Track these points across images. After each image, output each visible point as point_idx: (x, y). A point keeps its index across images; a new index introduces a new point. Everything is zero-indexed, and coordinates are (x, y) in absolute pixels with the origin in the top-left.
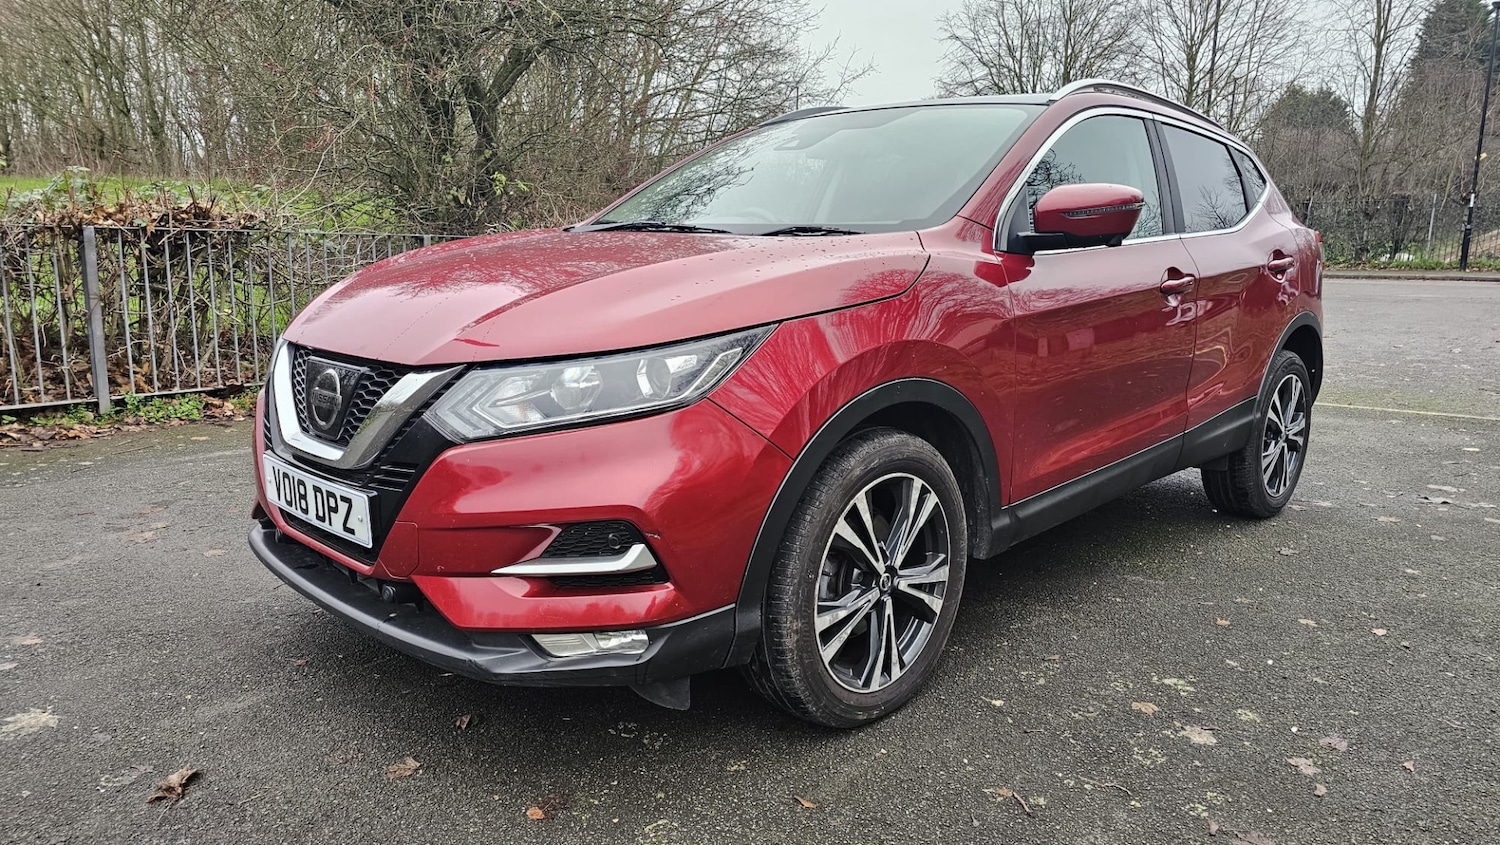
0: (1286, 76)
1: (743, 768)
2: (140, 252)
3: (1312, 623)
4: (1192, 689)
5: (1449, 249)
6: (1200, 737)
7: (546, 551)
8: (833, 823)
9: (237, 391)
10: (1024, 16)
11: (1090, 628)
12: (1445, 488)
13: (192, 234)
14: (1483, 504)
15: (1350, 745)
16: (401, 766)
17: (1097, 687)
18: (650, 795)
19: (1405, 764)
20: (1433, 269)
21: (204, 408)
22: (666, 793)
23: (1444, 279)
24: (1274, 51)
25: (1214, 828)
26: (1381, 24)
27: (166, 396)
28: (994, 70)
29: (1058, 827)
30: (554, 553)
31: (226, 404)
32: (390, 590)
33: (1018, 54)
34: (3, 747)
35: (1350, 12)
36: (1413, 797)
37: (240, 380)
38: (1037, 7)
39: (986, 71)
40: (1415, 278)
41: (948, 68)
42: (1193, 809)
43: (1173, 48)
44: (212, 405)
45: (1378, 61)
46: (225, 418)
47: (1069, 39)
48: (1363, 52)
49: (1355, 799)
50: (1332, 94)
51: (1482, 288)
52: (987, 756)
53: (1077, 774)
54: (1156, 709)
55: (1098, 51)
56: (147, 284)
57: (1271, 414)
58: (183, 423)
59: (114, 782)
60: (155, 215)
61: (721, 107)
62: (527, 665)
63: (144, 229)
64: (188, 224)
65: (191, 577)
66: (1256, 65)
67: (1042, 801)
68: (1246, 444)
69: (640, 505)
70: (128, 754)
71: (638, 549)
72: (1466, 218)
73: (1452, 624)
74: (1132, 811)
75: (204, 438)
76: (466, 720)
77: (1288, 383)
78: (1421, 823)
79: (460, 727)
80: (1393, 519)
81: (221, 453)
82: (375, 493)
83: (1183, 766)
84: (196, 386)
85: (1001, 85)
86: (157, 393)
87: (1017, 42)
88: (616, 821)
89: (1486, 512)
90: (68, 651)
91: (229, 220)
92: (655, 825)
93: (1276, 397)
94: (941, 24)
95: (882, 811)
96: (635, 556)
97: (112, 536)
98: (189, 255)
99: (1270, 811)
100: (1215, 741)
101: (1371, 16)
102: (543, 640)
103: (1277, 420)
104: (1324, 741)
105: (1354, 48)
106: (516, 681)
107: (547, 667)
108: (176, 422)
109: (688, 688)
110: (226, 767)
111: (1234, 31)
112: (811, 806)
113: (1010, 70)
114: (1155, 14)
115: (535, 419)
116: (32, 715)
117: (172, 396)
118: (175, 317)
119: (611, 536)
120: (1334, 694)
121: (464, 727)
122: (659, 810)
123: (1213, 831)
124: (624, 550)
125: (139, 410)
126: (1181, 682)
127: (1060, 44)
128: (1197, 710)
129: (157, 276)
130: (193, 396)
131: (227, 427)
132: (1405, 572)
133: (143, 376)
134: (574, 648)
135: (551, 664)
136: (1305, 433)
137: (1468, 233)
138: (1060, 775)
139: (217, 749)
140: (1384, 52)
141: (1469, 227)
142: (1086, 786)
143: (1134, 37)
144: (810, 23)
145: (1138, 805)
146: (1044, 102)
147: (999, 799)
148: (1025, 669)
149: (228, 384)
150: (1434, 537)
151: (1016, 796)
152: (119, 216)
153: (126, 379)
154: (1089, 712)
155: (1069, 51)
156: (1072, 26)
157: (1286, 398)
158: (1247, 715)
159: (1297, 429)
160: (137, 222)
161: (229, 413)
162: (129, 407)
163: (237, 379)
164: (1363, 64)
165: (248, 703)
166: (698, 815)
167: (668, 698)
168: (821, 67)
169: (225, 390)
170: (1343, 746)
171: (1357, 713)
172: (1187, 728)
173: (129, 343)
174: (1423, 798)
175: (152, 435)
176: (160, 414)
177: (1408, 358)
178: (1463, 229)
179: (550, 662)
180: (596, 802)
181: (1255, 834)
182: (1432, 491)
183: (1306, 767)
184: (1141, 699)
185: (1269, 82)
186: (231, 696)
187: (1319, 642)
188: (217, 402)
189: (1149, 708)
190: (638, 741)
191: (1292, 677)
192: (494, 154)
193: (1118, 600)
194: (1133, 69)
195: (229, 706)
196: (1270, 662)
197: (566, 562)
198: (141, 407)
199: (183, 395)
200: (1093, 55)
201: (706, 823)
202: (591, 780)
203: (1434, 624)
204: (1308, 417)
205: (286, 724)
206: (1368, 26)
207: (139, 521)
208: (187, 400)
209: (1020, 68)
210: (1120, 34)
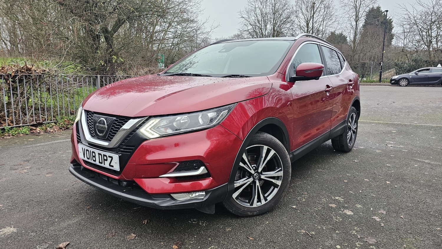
0: (333, 30)
1: (230, 230)
2: (9, 82)
3: (368, 180)
4: (343, 200)
5: (375, 77)
6: (349, 213)
7: (175, 170)
8: (260, 243)
9: (40, 124)
10: (262, 12)
11: (312, 184)
12: (390, 142)
13: (26, 76)
14: (401, 146)
15: (386, 212)
16: (130, 236)
17: (319, 201)
18: (207, 239)
19: (401, 216)
20: (373, 82)
21: (30, 130)
22: (211, 238)
23: (375, 85)
24: (329, 23)
25: (359, 237)
26: (357, 16)
27: (18, 127)
28: (254, 27)
29: (320, 240)
30: (178, 170)
31: (37, 129)
32: (125, 183)
33: (260, 23)
34: (1, 239)
35: (349, 12)
36: (405, 225)
37: (41, 121)
38: (265, 9)
39: (251, 27)
40: (368, 85)
41: (241, 26)
42: (353, 232)
43: (303, 22)
44: (33, 129)
45: (356, 26)
46: (37, 133)
47: (274, 19)
48: (352, 23)
49: (391, 226)
50: (343, 34)
51: (385, 87)
52: (296, 222)
53: (321, 225)
54: (336, 206)
55: (282, 22)
56: (11, 92)
57: (349, 124)
58: (24, 135)
59: (41, 247)
60: (14, 70)
61: (176, 36)
62: (170, 203)
63: (11, 75)
64: (25, 73)
65: (44, 183)
66: (325, 27)
67: (313, 233)
68: (344, 133)
69: (203, 156)
70: (43, 239)
71: (202, 168)
72: (380, 69)
73: (402, 179)
74: (337, 234)
75: (33, 140)
76: (146, 221)
77: (353, 115)
78: (409, 232)
79: (144, 223)
80: (380, 151)
81: (40, 144)
82: (121, 155)
83: (347, 221)
84: (27, 123)
85: (256, 31)
86: (15, 126)
87: (260, 19)
88: (199, 247)
89: (402, 148)
90: (12, 208)
91: (37, 71)
92: (211, 247)
93: (350, 119)
94: (239, 13)
95: (272, 239)
96: (202, 170)
97: (13, 172)
98: (25, 83)
99: (371, 231)
100: (353, 213)
101: (354, 14)
102: (174, 196)
103: (350, 125)
104: (380, 212)
105: (350, 23)
106: (166, 208)
107: (176, 204)
108: (22, 135)
109: (214, 207)
110: (76, 240)
111: (319, 17)
112: (252, 239)
113: (258, 27)
114: (298, 12)
115: (170, 131)
116: (8, 229)
117: (20, 127)
118: (20, 102)
119: (194, 165)
120: (379, 199)
121: (146, 223)
122: (211, 243)
123: (359, 238)
124: (199, 168)
125: (9, 131)
126: (340, 198)
127: (272, 20)
128: (346, 205)
129: (15, 89)
130: (26, 127)
131: (39, 136)
132: (386, 165)
133: (10, 121)
134: (183, 197)
135: (177, 203)
136: (356, 128)
137: (381, 73)
138: (316, 225)
139: (71, 235)
140: (358, 24)
141: (381, 71)
142: (324, 228)
143: (292, 18)
144: (201, 13)
145: (338, 232)
146: (294, 40)
147: (302, 233)
148: (299, 197)
149: (37, 122)
150: (391, 156)
151: (306, 232)
152: (2, 71)
153: (4, 122)
154: (319, 208)
155: (275, 22)
156: (275, 15)
157: (352, 119)
158: (359, 206)
159: (355, 127)
160: (8, 72)
161: (38, 132)
162: (6, 131)
163: (40, 121)
164: (353, 27)
165: (75, 221)
166: (222, 244)
167: (208, 210)
168: (205, 25)
169: (36, 124)
170: (385, 213)
171: (386, 204)
172: (345, 210)
173: (6, 110)
174: (407, 225)
175: (15, 139)
176: (16, 133)
177: (371, 107)
178: (380, 71)
179: (177, 202)
180: (192, 242)
181: (369, 238)
182: (388, 143)
183: (377, 219)
184: (331, 203)
185: (328, 31)
186: (70, 219)
187: (371, 185)
188: (34, 128)
189: (334, 206)
190: (198, 224)
191: (367, 195)
192: (112, 50)
193: (317, 176)
194: (292, 27)
195: (71, 222)
196: (361, 191)
197: (181, 173)
198: (10, 130)
199: (23, 126)
200: (281, 23)
201: (225, 246)
202: (188, 236)
203: (398, 179)
204: (357, 124)
205: (90, 226)
206: (354, 16)
207: (20, 166)
208: (24, 128)
209: (261, 26)
210: (288, 17)
